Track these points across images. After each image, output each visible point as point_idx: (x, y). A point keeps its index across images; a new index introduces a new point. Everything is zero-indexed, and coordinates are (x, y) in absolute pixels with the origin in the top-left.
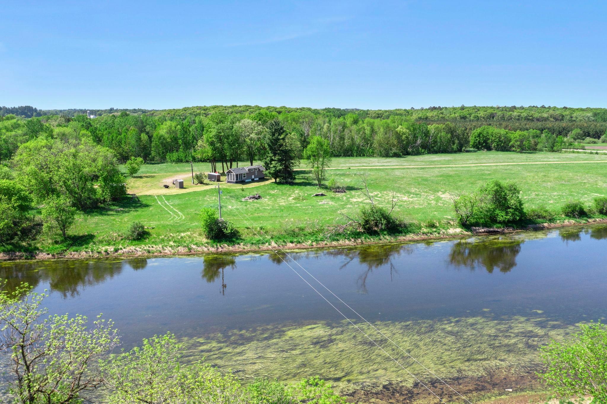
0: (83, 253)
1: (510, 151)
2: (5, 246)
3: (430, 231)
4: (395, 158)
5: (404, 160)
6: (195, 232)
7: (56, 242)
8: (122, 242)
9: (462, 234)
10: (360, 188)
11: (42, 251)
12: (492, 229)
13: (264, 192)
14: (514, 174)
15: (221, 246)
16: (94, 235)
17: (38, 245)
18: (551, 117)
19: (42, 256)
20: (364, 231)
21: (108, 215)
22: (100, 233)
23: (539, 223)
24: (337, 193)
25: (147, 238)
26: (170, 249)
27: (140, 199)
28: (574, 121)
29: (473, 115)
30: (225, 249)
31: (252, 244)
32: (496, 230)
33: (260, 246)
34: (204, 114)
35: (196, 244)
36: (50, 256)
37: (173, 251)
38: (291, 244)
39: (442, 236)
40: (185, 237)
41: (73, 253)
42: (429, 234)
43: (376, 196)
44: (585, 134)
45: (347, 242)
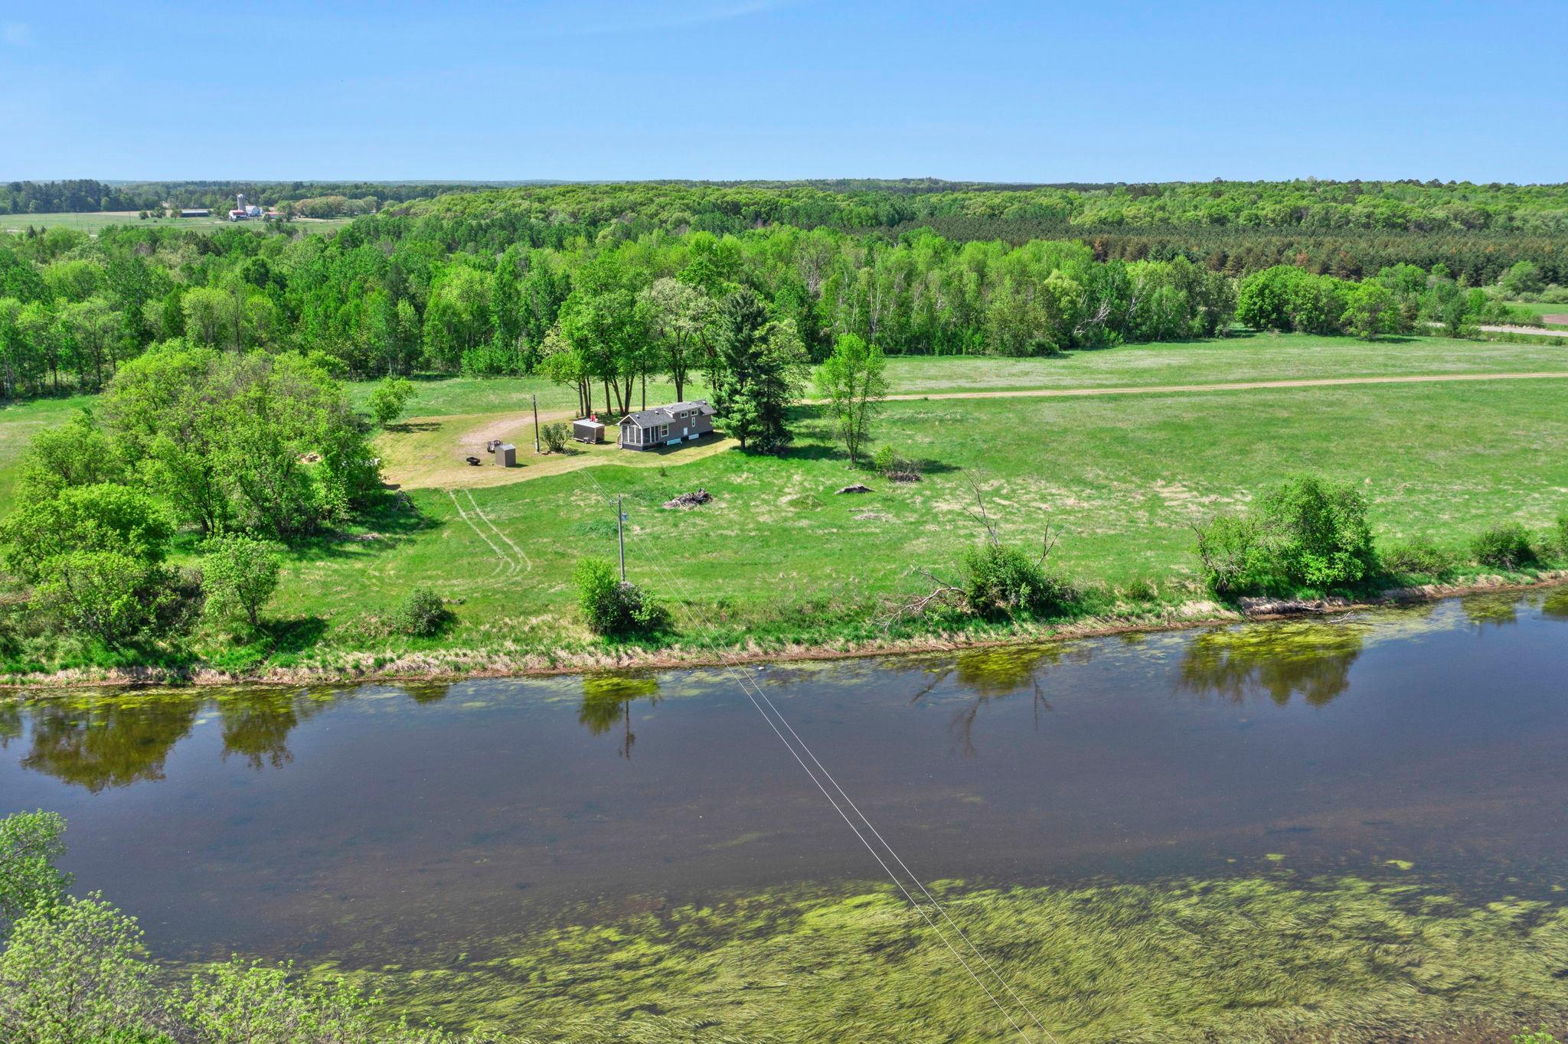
0: (303, 671)
1: (1342, 335)
2: (121, 650)
3: (1138, 611)
4: (1039, 359)
5: (1064, 367)
6: (563, 615)
7: (237, 641)
8: (391, 639)
9: (1215, 617)
10: (954, 465)
11: (206, 665)
12: (1291, 604)
13: (715, 479)
14: (1351, 419)
15: (627, 654)
16: (323, 621)
17: (197, 648)
18: (1456, 219)
19: (208, 677)
20: (973, 613)
21: (347, 555)
22: (338, 613)
23: (1411, 586)
24: (898, 483)
25: (451, 629)
26: (507, 659)
27: (415, 503)
28: (1518, 228)
29: (1245, 213)
30: (636, 660)
31: (703, 646)
32: (1303, 605)
33: (721, 653)
34: (541, 212)
35: (568, 647)
36: (227, 678)
37: (513, 665)
38: (795, 646)
39: (1166, 623)
40: (540, 629)
41: (279, 670)
42: (1134, 619)
43: (997, 492)
44: (1546, 273)
45: (932, 641)
